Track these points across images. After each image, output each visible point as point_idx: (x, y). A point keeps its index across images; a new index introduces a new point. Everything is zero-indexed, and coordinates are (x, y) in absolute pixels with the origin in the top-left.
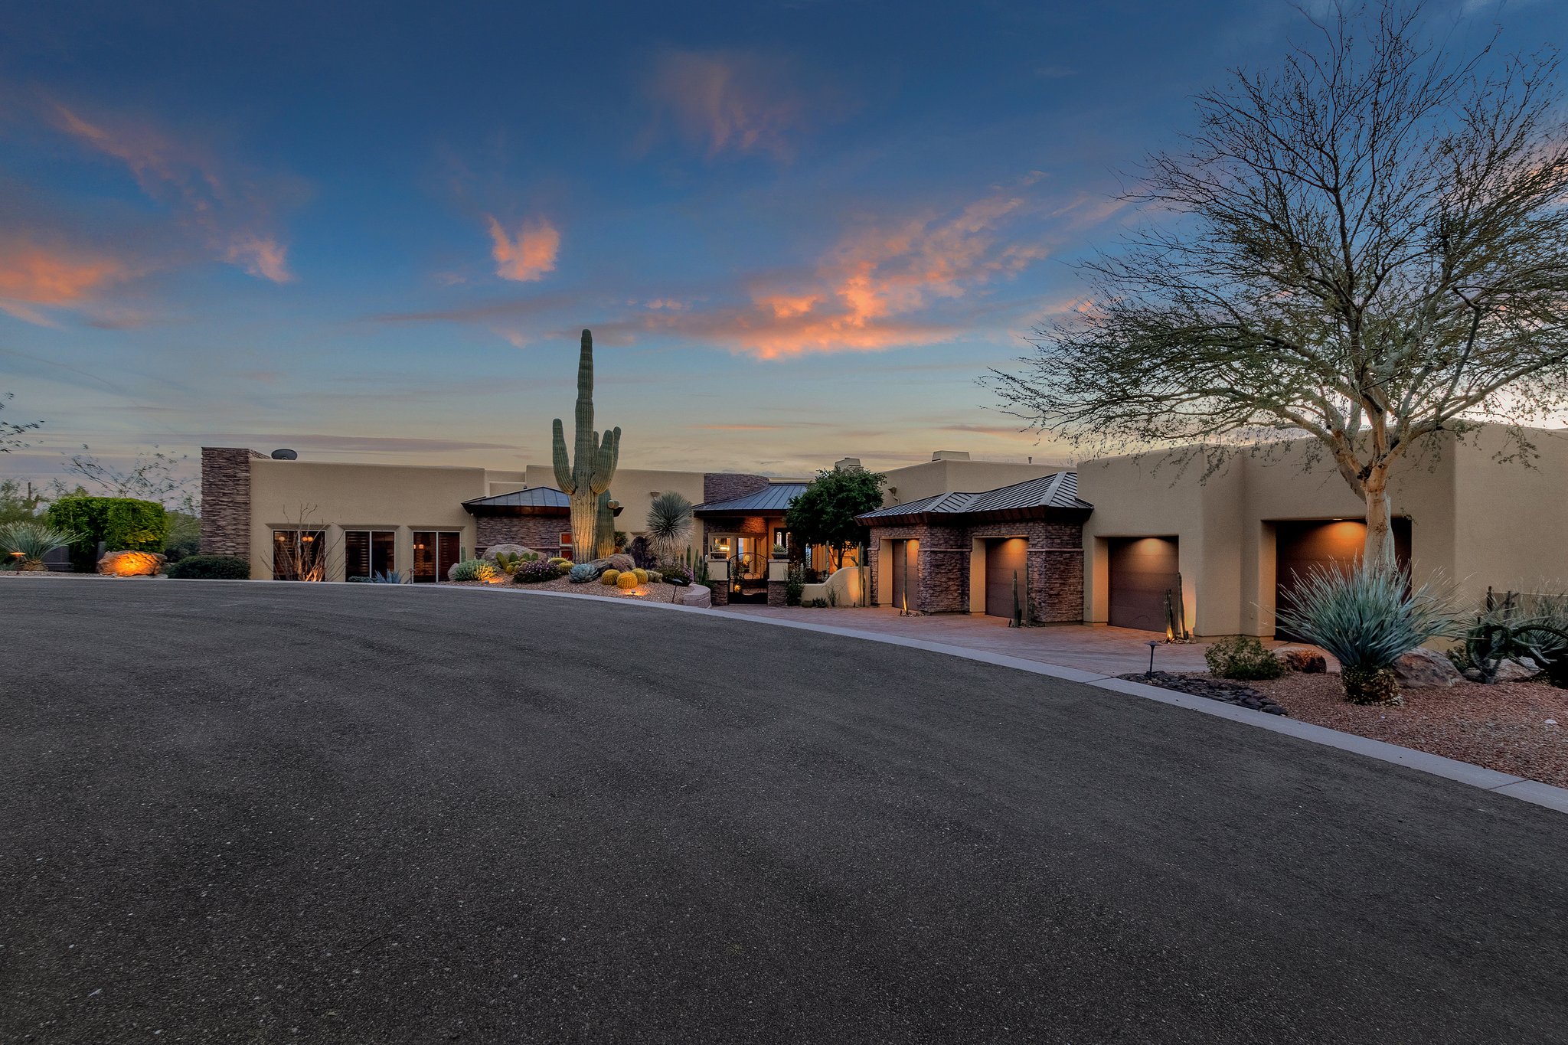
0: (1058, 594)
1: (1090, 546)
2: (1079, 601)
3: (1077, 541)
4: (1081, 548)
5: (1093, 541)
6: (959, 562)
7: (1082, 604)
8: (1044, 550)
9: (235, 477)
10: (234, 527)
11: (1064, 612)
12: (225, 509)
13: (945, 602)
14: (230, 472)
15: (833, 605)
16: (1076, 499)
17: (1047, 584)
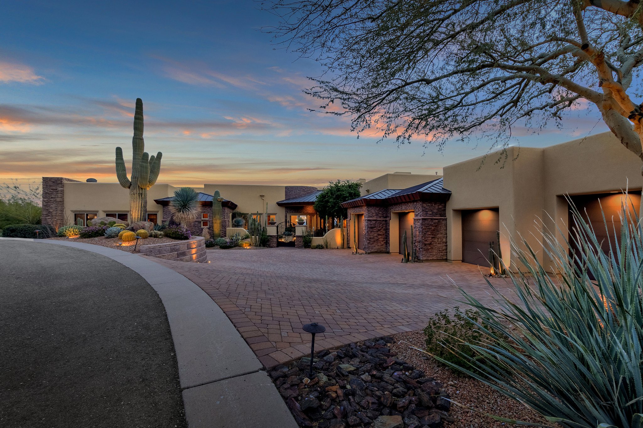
0: (431, 244)
1: (450, 215)
2: (444, 248)
3: (443, 213)
4: (446, 216)
5: (452, 212)
6: (384, 225)
7: (446, 249)
8: (421, 218)
9: (57, 190)
10: (56, 212)
11: (435, 254)
12: (52, 204)
13: (376, 247)
14: (54, 188)
15: (327, 248)
16: (443, 189)
17: (423, 238)
